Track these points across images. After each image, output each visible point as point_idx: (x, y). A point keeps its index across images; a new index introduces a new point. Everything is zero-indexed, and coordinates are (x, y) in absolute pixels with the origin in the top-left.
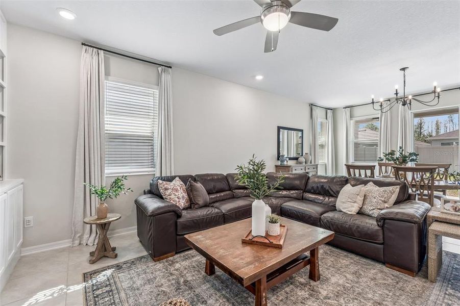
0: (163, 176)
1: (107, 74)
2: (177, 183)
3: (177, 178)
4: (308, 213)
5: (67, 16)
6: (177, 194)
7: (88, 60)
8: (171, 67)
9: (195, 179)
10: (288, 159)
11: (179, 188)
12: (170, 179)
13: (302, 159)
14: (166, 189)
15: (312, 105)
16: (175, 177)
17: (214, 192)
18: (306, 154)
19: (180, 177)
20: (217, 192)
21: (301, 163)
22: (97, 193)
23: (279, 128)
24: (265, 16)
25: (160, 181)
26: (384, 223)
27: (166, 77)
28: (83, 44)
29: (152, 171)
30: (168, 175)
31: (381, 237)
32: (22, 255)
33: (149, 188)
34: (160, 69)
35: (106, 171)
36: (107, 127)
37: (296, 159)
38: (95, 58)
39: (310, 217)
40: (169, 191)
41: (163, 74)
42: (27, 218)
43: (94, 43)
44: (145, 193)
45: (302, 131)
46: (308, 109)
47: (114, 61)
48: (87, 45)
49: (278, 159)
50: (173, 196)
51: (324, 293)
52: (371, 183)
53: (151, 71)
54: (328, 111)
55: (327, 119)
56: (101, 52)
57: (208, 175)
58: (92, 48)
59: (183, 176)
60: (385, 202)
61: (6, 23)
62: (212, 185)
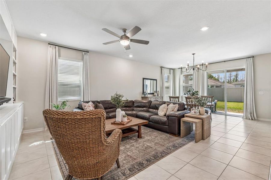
0: (84, 101)
1: (59, 56)
2: (91, 103)
3: (91, 102)
4: (146, 116)
5: (43, 35)
6: (89, 108)
7: (51, 51)
8: (88, 52)
9: (99, 102)
10: (147, 94)
11: (91, 106)
12: (88, 102)
13: (155, 94)
14: (85, 106)
15: (161, 67)
16: (90, 101)
17: (108, 108)
18: (158, 91)
19: (92, 101)
20: (110, 108)
21: (155, 96)
22: (55, 107)
23: (144, 79)
24: (121, 40)
25: (83, 103)
26: (168, 118)
27: (86, 57)
28: (49, 44)
29: (79, 99)
30: (87, 100)
31: (167, 123)
32: (23, 133)
33: (78, 106)
34: (83, 53)
35: (59, 99)
36: (59, 79)
37: (153, 94)
38: (54, 50)
39: (146, 117)
40: (86, 107)
41: (85, 55)
42: (25, 118)
43: (54, 43)
44: (76, 108)
45: (156, 80)
46: (160, 69)
47: (62, 50)
48: (51, 44)
49: (143, 94)
50: (88, 109)
51: (140, 141)
52: (172, 104)
53: (79, 54)
54: (171, 70)
55: (170, 74)
56: (57, 47)
57: (105, 101)
58: (53, 46)
59: (94, 101)
60: (173, 111)
61: (17, 37)
62: (107, 106)
